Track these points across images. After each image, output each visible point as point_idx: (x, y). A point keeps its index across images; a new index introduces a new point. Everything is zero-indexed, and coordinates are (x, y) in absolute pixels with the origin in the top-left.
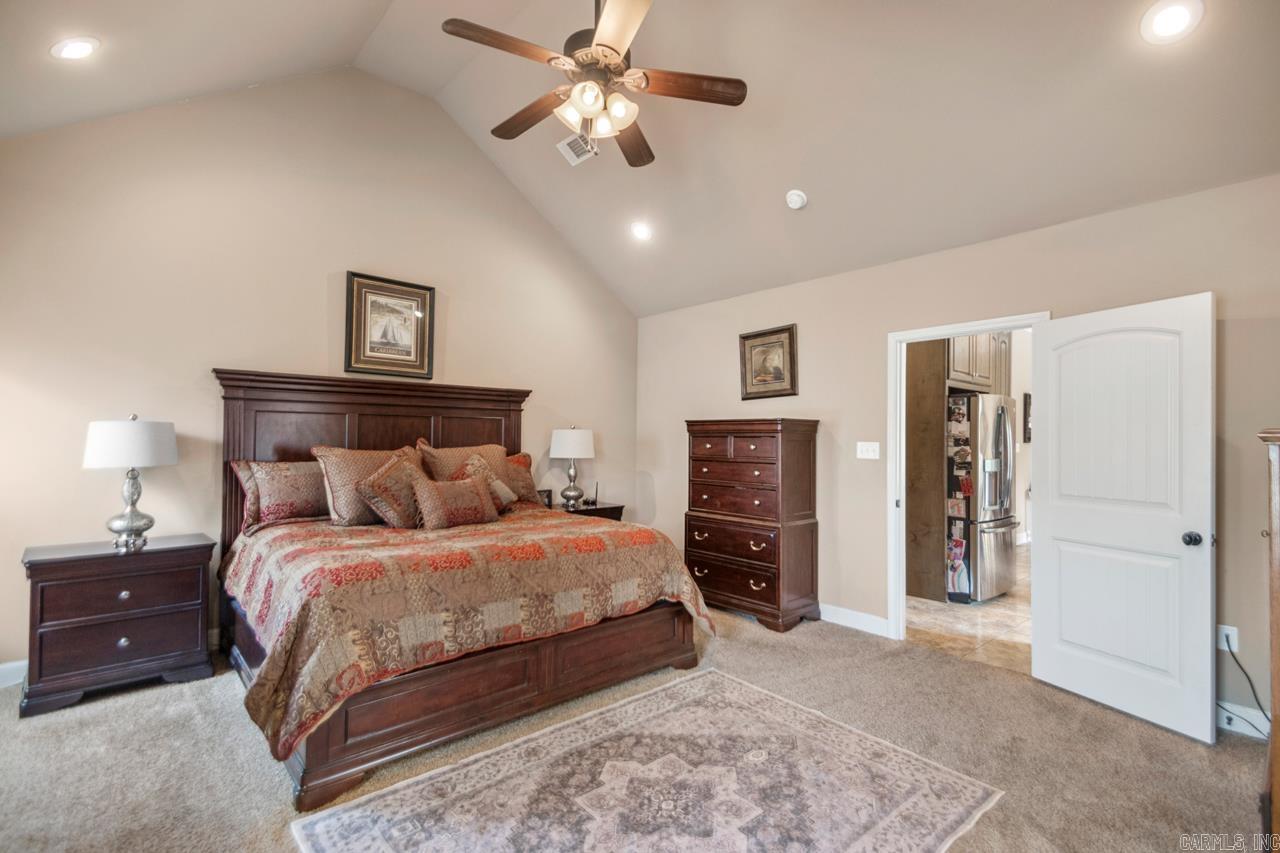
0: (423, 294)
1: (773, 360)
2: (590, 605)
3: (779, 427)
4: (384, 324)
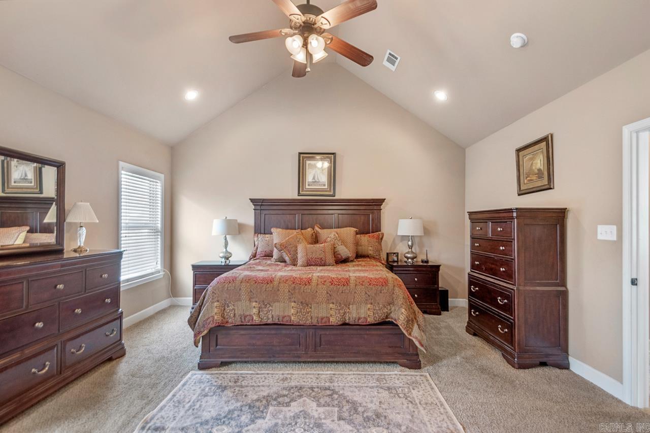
0: (331, 156)
1: (537, 163)
2: (334, 314)
3: (515, 214)
4: (314, 173)
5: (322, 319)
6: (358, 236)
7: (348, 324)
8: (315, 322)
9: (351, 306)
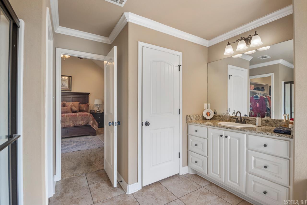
2: (72, 124)
4: (62, 83)
5: (68, 125)
6: (80, 105)
7: (76, 126)
8: (66, 126)
9: (77, 122)
